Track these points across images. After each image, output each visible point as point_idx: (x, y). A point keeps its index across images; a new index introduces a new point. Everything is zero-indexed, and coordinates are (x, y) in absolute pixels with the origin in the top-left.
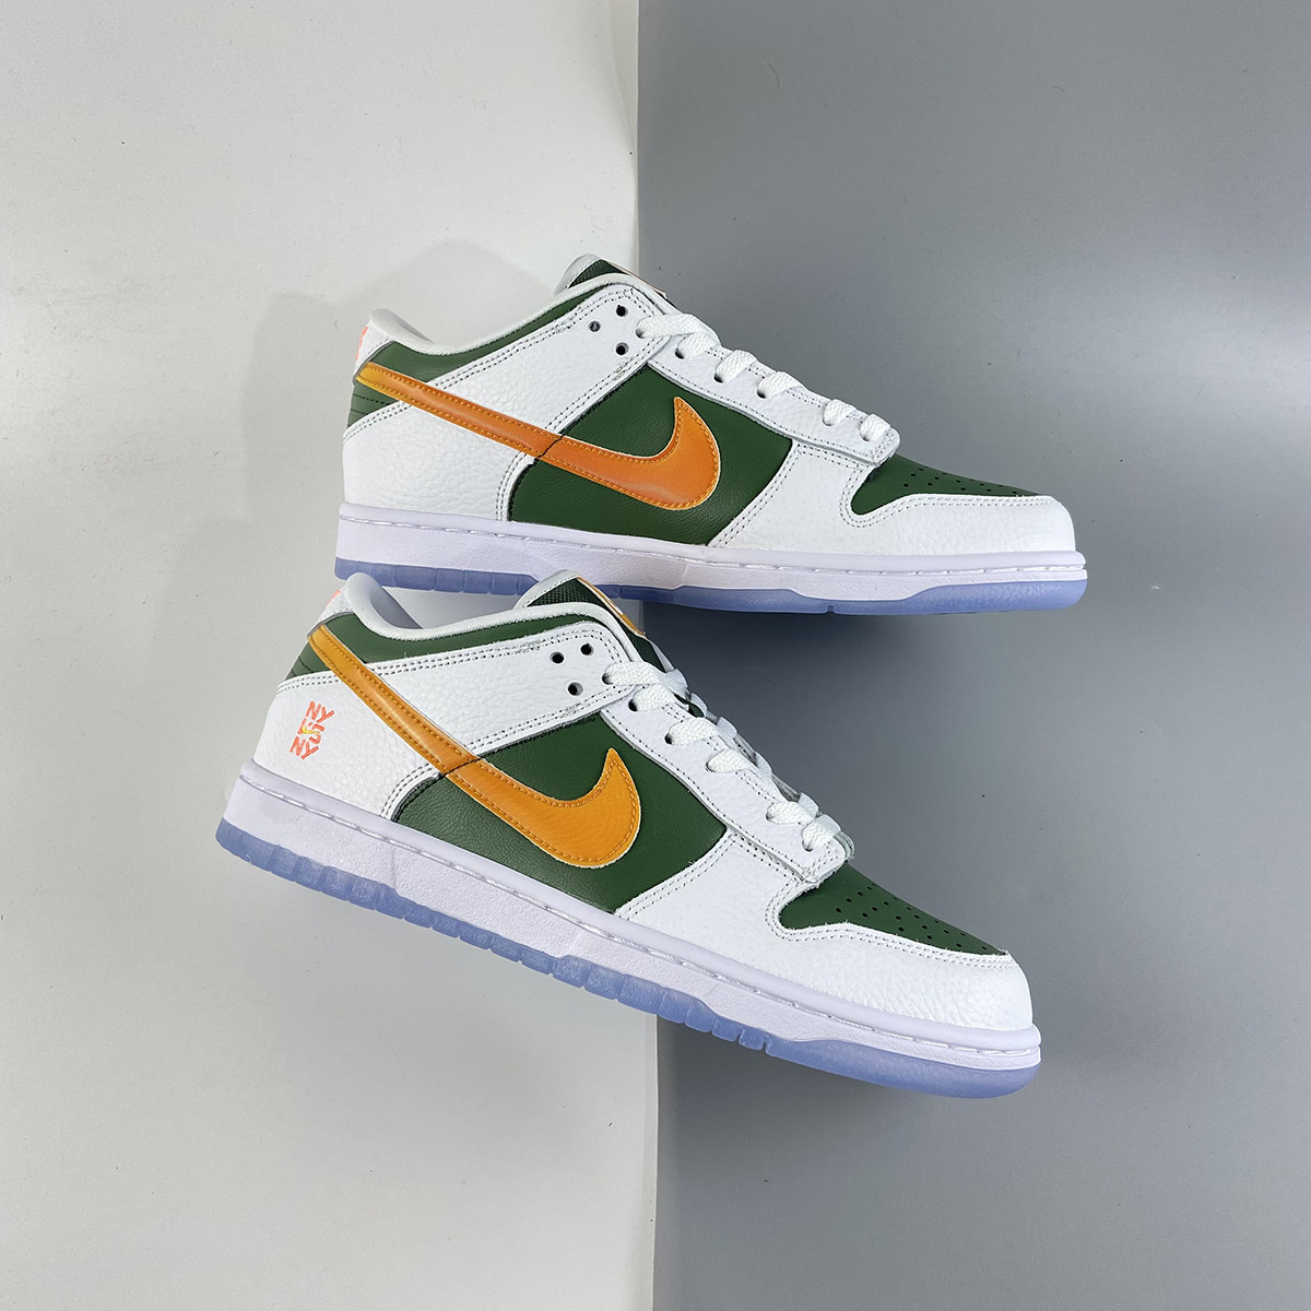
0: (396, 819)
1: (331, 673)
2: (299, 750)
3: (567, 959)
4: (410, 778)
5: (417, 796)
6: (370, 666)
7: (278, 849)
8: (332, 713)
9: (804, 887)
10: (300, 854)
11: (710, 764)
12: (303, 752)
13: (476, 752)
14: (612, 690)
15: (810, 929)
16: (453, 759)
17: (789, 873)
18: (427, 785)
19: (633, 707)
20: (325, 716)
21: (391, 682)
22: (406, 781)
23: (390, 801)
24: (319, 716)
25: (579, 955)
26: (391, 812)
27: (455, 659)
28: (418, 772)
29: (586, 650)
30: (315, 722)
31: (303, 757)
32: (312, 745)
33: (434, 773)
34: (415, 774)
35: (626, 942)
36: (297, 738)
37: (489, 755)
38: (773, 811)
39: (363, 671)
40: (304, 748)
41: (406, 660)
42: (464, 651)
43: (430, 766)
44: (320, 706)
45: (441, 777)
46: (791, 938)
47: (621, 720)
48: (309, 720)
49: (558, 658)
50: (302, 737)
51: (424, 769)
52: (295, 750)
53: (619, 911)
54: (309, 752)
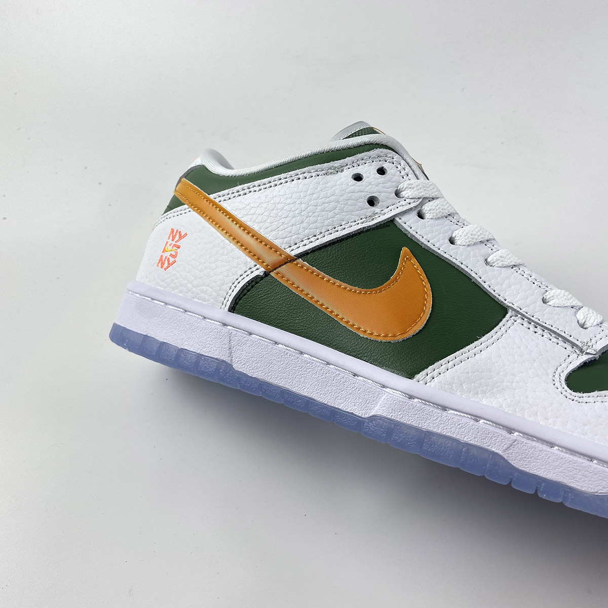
0: (232, 309)
1: (186, 206)
2: (163, 264)
3: (374, 418)
4: (242, 277)
5: (248, 291)
6: (212, 196)
7: (146, 337)
8: (186, 234)
9: (584, 358)
10: (161, 340)
11: (489, 260)
12: (166, 265)
13: (293, 253)
14: (403, 203)
15: (596, 393)
16: (276, 259)
17: (569, 347)
18: (256, 280)
19: (421, 216)
20: (181, 237)
21: (225, 205)
22: (239, 280)
23: (227, 296)
24: (177, 238)
25: (384, 415)
26: (229, 304)
27: (276, 182)
28: (249, 272)
29: (381, 171)
30: (174, 243)
31: (165, 269)
32: (172, 260)
33: (260, 271)
34: (246, 274)
35: (426, 401)
36: (162, 256)
37: (301, 256)
38: (548, 296)
39: (208, 200)
40: (166, 262)
41: (239, 188)
42: (283, 176)
43: (258, 266)
44: (177, 231)
45: (266, 274)
46: (580, 400)
47: (410, 225)
48: (170, 241)
49: (358, 178)
50: (165, 255)
51: (254, 269)
52: (160, 264)
53: (418, 376)
54: (169, 265)
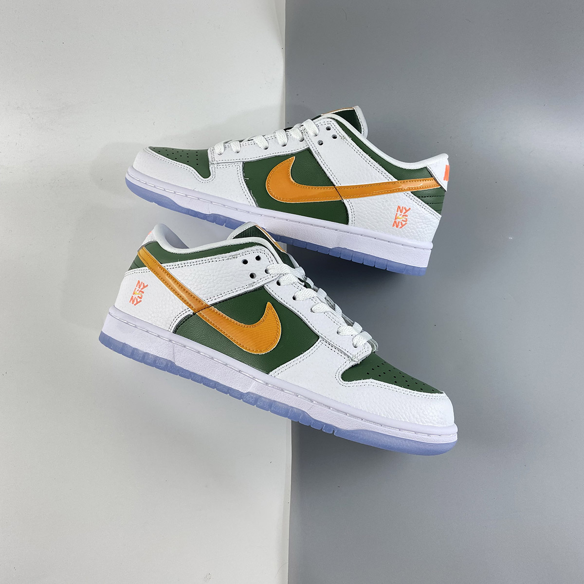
0: (175, 332)
1: (147, 268)
2: (133, 301)
3: (248, 393)
4: (181, 314)
5: (184, 322)
6: (163, 265)
7: (124, 344)
8: (147, 286)
9: (353, 363)
10: (134, 347)
11: (312, 309)
12: (135, 302)
13: (209, 303)
14: (269, 276)
15: (355, 382)
16: (199, 306)
17: (346, 358)
18: (188, 318)
19: (278, 283)
20: (144, 287)
21: (172, 272)
22: (179, 316)
23: (172, 324)
24: (142, 287)
25: (254, 392)
26: (173, 329)
27: (200, 262)
28: (184, 312)
29: (258, 258)
30: (140, 290)
31: (135, 305)
32: (139, 300)
33: (191, 312)
34: (183, 313)
35: (274, 386)
36: (132, 296)
37: (214, 305)
38: (340, 330)
39: (161, 267)
40: (135, 301)
41: (179, 263)
42: (204, 259)
43: (189, 309)
44: (142, 283)
45: (194, 314)
46: (346, 385)
47: (273, 290)
48: (137, 288)
49: (245, 262)
50: (134, 296)
51: (187, 310)
52: (131, 302)
53: (271, 373)
54: (138, 303)
